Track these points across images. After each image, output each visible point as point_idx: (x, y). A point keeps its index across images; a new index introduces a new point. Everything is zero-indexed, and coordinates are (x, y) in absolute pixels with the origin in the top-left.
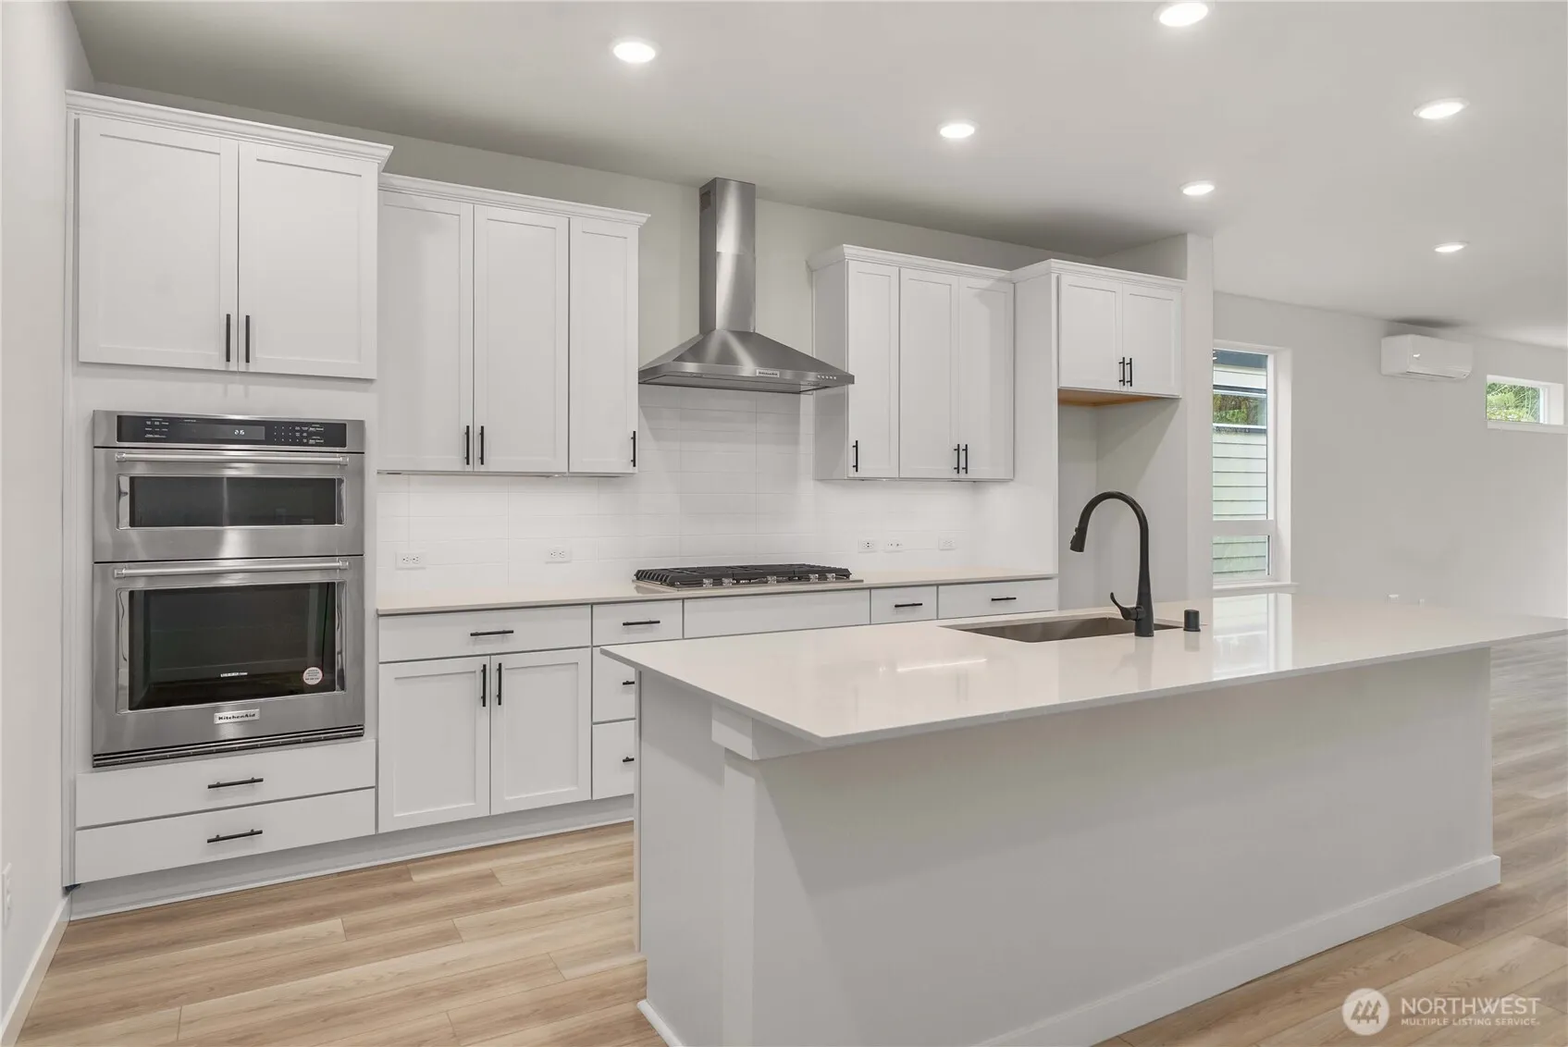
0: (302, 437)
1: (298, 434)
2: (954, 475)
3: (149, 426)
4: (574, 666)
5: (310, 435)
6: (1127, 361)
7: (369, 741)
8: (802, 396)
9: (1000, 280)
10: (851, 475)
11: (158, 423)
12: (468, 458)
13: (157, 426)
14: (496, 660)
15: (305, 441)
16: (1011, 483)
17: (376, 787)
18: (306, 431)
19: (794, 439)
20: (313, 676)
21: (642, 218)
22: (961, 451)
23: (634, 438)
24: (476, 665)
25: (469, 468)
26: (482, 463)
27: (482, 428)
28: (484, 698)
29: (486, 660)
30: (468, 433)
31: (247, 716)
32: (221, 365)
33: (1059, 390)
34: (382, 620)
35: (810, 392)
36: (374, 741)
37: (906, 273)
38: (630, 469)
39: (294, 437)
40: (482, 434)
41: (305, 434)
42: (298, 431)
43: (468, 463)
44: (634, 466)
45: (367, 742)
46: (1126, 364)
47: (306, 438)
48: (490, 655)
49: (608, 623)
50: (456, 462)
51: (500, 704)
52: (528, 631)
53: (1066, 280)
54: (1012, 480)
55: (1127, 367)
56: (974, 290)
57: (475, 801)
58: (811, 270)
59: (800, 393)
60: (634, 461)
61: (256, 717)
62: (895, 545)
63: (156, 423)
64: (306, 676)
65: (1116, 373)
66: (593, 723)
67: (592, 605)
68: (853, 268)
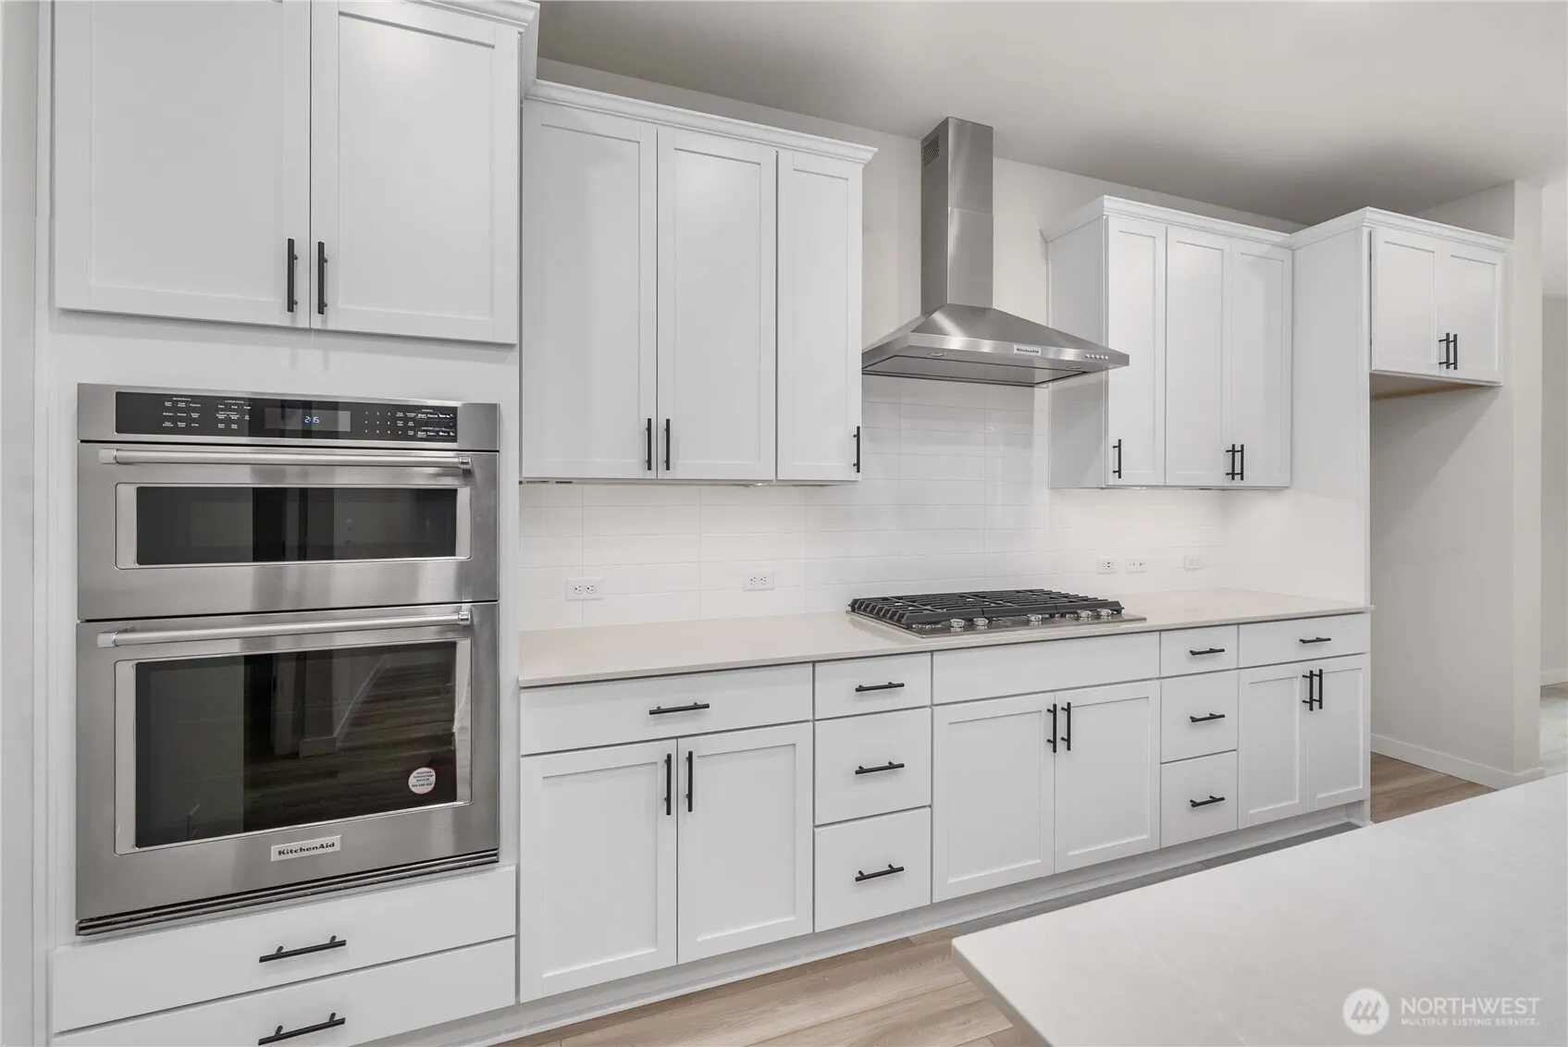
0: (406, 428)
1: (400, 424)
2: (1227, 482)
3: (168, 409)
4: (792, 748)
5: (419, 424)
6: (1452, 338)
7: (506, 869)
8: (1036, 389)
9: (1275, 245)
10: (1111, 483)
11: (183, 405)
12: (649, 461)
13: (181, 410)
14: (686, 745)
15: (411, 433)
16: (1287, 492)
17: (517, 936)
18: (413, 419)
19: (1027, 441)
20: (421, 780)
21: (867, 153)
22: (1236, 452)
23: (858, 436)
24: (657, 752)
25: (651, 475)
26: (668, 468)
27: (668, 421)
28: (668, 800)
29: (670, 747)
30: (649, 429)
31: (322, 846)
32: (283, 318)
33: (1372, 376)
34: (525, 695)
35: (1045, 385)
36: (514, 868)
37: (1174, 233)
38: (852, 475)
39: (394, 428)
40: (668, 430)
41: (411, 424)
42: (400, 419)
43: (649, 468)
44: (858, 471)
45: (505, 869)
46: (1450, 341)
47: (411, 429)
48: (677, 738)
49: (836, 689)
50: (635, 468)
51: (690, 810)
52: (728, 703)
53: (1382, 235)
54: (1287, 488)
55: (1452, 345)
56: (1251, 258)
57: (656, 947)
58: (1046, 241)
59: (1032, 385)
60: (858, 465)
61: (337, 848)
62: (1137, 564)
63: (180, 405)
64: (412, 781)
65: (1437, 353)
66: (815, 826)
67: (814, 663)
68: (1115, 225)
